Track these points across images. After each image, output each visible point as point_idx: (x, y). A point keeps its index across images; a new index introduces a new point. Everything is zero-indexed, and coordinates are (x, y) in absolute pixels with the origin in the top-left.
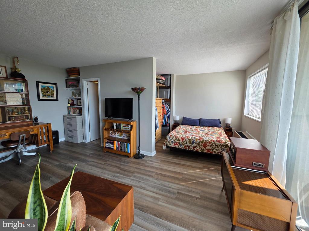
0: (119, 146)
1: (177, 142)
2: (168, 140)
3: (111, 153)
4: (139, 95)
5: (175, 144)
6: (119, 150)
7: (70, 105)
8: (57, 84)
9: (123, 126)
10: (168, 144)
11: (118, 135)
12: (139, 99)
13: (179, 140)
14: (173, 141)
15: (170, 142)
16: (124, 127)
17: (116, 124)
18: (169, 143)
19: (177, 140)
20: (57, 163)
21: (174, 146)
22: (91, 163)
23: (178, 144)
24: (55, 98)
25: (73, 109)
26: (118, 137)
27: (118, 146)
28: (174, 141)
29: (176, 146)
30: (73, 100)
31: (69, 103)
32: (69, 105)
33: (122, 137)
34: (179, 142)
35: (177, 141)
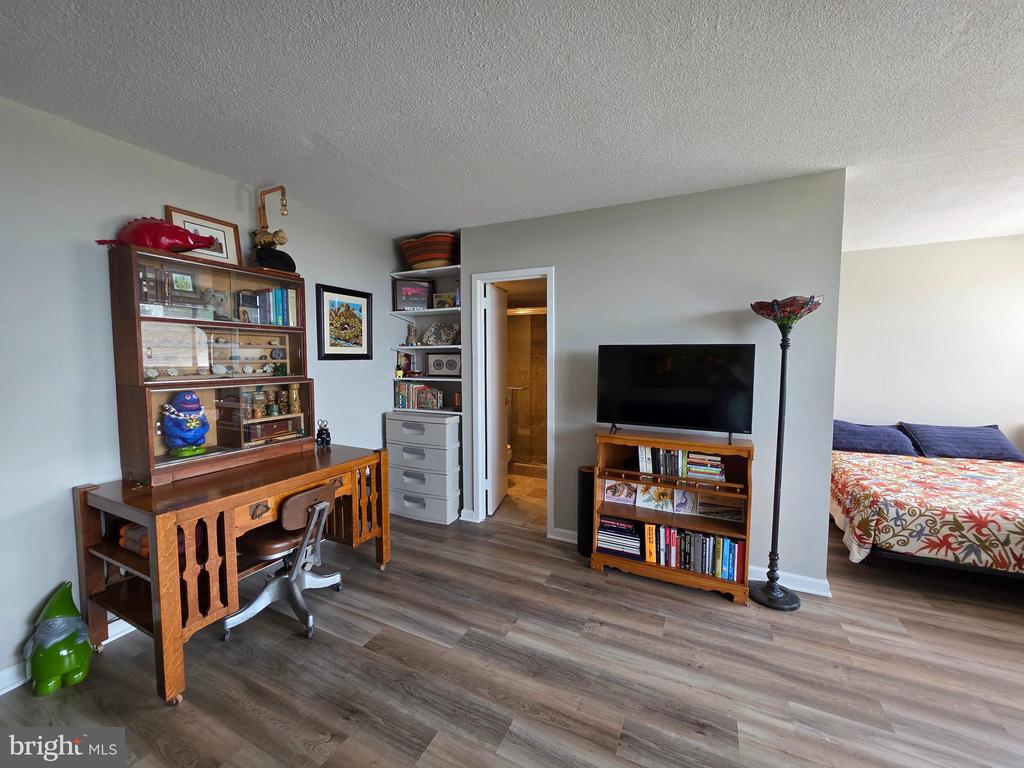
0: (673, 550)
1: (946, 537)
2: (892, 523)
3: (630, 575)
4: (785, 330)
5: (932, 545)
6: (673, 564)
7: (404, 376)
8: (371, 294)
9: (688, 463)
10: (893, 541)
11: (647, 496)
12: (784, 345)
13: (957, 526)
14: (923, 529)
15: (906, 533)
16: (693, 468)
17: (655, 452)
18: (895, 535)
19: (944, 524)
20: (462, 631)
21: (925, 553)
22: (604, 631)
23: (955, 546)
24: (363, 350)
25: (420, 392)
26: (652, 505)
27: (668, 547)
28: (927, 531)
29: (942, 554)
30: (408, 356)
31: (398, 368)
32: (401, 373)
33: (669, 509)
34: (957, 533)
35: (945, 531)
